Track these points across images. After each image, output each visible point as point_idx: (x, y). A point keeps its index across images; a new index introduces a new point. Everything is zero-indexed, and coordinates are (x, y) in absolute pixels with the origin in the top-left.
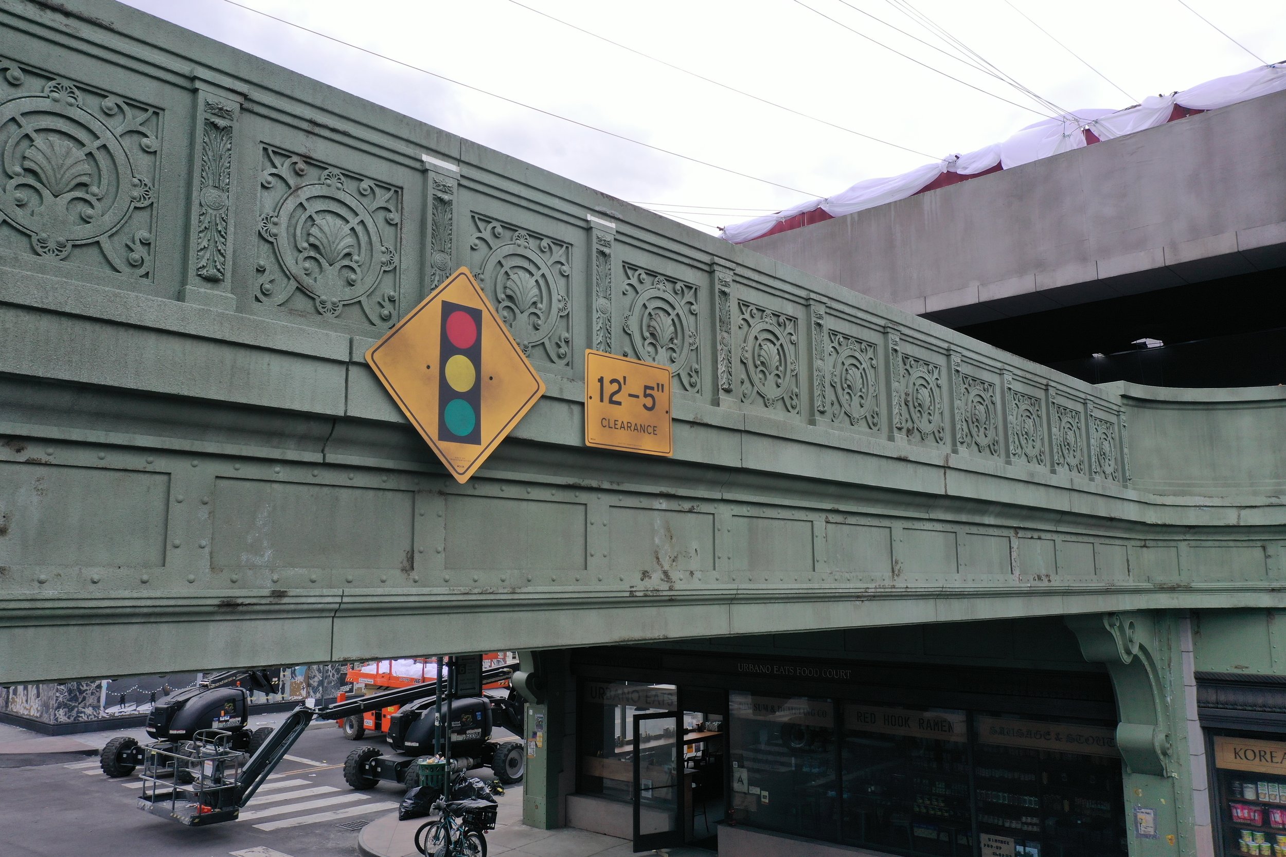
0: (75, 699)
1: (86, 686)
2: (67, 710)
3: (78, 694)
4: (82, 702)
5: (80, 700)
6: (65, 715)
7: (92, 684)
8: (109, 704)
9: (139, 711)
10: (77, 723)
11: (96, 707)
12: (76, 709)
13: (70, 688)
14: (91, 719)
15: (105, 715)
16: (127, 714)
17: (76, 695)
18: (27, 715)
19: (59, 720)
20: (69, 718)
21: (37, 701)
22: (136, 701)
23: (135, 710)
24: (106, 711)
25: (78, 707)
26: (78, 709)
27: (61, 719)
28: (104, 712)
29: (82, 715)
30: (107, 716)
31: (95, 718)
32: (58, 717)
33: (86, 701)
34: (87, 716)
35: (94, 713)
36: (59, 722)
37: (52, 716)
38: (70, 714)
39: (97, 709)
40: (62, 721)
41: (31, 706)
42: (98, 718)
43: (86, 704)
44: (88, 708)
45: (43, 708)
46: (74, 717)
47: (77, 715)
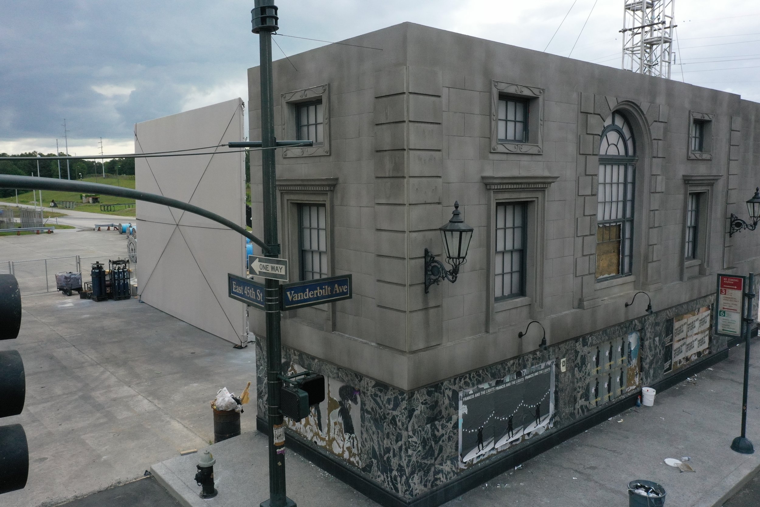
0: (429, 453)
1: (442, 429)
2: (422, 473)
3: (433, 443)
4: (439, 455)
5: (436, 452)
6: (421, 482)
7: (448, 424)
8: (467, 449)
9: (497, 449)
10: (436, 491)
11: (453, 458)
12: (433, 469)
13: (424, 438)
14: (451, 478)
15: (462, 466)
16: (485, 456)
17: (431, 445)
18: (325, 448)
19: (415, 493)
20: (425, 486)
22: (494, 436)
23: (493, 449)
24: (464, 461)
25: (434, 465)
26: (435, 468)
27: (416, 490)
28: (462, 462)
29: (440, 476)
30: (465, 466)
31: (454, 475)
32: (412, 489)
33: (443, 452)
34: (444, 476)
35: (452, 469)
36: (416, 495)
37: (399, 484)
38: (426, 479)
39: (455, 462)
40: (418, 493)
41: (334, 439)
42: (456, 475)
43: (443, 457)
44: (446, 463)
45: (371, 459)
46: (431, 481)
47: (434, 477)
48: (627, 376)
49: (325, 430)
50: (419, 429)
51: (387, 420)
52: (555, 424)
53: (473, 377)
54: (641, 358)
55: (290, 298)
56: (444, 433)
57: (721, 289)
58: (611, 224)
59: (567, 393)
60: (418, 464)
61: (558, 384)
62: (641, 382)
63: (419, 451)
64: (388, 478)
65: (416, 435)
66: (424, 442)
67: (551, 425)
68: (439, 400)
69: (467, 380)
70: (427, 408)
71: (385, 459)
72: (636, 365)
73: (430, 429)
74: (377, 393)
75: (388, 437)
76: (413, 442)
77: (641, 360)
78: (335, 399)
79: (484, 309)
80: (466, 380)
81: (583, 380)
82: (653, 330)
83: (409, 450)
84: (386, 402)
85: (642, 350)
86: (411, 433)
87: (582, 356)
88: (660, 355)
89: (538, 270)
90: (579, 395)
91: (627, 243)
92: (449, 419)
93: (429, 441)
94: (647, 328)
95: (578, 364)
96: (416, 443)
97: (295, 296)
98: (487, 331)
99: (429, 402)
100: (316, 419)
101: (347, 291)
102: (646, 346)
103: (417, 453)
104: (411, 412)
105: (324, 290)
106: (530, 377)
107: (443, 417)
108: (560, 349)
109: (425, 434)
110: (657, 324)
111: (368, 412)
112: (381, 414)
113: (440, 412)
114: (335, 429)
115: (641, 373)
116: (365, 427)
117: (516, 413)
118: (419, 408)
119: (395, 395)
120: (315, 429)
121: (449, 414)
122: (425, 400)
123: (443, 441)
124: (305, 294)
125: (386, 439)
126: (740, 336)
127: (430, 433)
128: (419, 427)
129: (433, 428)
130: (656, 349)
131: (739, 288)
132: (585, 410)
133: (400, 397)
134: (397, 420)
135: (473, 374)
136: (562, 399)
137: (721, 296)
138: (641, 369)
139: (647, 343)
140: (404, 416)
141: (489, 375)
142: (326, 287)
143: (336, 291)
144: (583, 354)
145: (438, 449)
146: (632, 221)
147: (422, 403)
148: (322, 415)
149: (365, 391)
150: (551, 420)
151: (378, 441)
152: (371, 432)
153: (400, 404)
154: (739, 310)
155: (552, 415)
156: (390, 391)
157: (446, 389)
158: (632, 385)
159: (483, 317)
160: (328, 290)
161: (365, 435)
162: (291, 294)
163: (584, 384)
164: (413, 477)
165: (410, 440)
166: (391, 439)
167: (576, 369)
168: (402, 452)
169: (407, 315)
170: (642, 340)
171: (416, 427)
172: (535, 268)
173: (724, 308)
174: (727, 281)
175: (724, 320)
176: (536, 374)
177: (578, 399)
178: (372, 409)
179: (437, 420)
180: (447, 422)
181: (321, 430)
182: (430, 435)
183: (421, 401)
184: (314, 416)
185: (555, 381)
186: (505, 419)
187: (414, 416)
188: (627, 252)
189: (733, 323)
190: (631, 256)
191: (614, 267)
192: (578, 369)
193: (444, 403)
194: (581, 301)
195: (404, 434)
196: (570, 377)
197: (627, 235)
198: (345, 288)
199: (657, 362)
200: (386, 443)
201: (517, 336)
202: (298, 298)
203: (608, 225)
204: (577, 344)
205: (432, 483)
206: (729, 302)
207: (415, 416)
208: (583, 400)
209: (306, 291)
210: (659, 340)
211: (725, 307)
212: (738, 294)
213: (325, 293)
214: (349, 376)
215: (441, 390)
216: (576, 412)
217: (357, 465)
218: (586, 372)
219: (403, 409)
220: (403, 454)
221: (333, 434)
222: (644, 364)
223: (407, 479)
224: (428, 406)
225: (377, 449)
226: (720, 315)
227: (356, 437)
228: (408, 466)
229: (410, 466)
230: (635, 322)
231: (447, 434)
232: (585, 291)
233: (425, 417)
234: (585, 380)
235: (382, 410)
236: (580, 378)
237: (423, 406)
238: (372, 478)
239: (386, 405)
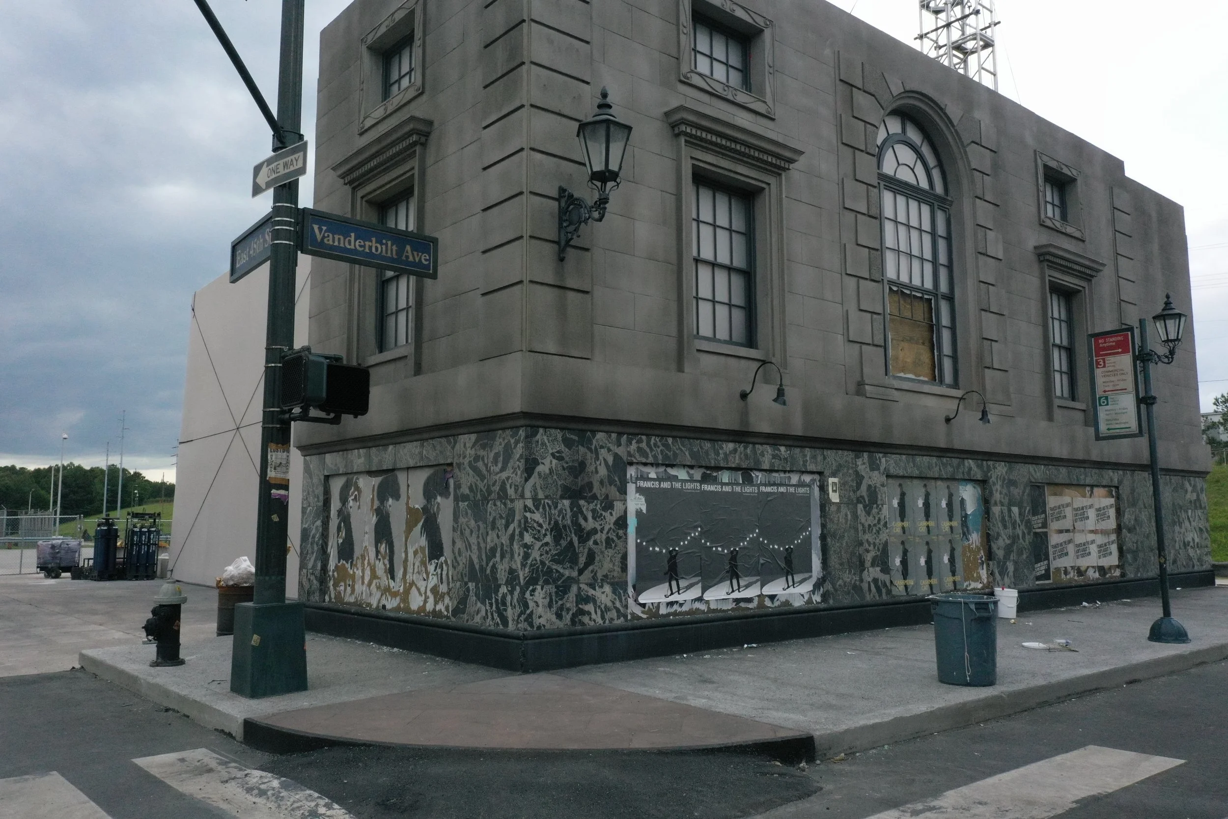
0: (568, 555)
1: (594, 518)
2: (551, 588)
3: (575, 540)
4: (587, 565)
5: (582, 560)
6: (550, 606)
7: (606, 514)
8: (644, 582)
9: (707, 602)
10: (582, 633)
11: (617, 583)
12: (574, 589)
13: (556, 523)
14: (612, 619)
15: (638, 611)
16: (685, 608)
17: (571, 543)
18: (398, 609)
19: (537, 622)
20: (559, 616)
21: (431, 568)
22: (700, 575)
23: (700, 599)
24: (642, 599)
25: (577, 582)
26: (579, 588)
27: (540, 617)
28: (636, 600)
29: (589, 607)
30: (643, 612)
31: (618, 618)
32: (532, 612)
33: (596, 564)
34: (599, 612)
35: (614, 603)
36: (539, 628)
37: (509, 609)
38: (560, 603)
39: (621, 592)
40: (544, 626)
41: (412, 584)
42: (622, 618)
43: (595, 574)
44: (602, 587)
45: (466, 584)
46: (571, 613)
47: (577, 605)
48: (963, 560)
49: (399, 574)
50: (546, 501)
51: (493, 494)
52: (825, 597)
53: (655, 445)
54: (988, 535)
55: (319, 237)
56: (599, 528)
57: (1096, 360)
58: (913, 293)
59: (844, 544)
60: (543, 567)
61: (825, 521)
62: (991, 579)
63: (547, 544)
64: (491, 608)
65: (541, 510)
66: (557, 531)
67: (817, 598)
68: (588, 462)
69: (644, 445)
70: (564, 469)
71: (488, 572)
72: (978, 544)
73: (569, 510)
74: (478, 453)
75: (493, 528)
76: (535, 521)
77: (988, 539)
78: (417, 506)
79: (674, 331)
80: (641, 445)
81: (874, 531)
82: (1004, 491)
83: (525, 533)
84: (492, 462)
85: (989, 520)
86: (529, 503)
87: (870, 486)
88: (1025, 541)
89: (776, 302)
90: (869, 557)
91: (946, 335)
92: (609, 506)
93: (565, 530)
94: (994, 484)
95: (862, 497)
96: (540, 526)
97: (328, 236)
98: (680, 369)
99: (567, 459)
100: (387, 562)
101: (430, 263)
102: (994, 514)
103: (542, 546)
104: (530, 466)
105: (384, 247)
106: (769, 489)
107: (594, 497)
108: (825, 458)
109: (559, 516)
110: (1012, 483)
111: (465, 498)
112: (484, 490)
113: (590, 485)
114: (414, 565)
115: (991, 563)
116: (459, 529)
117: (744, 548)
118: (547, 461)
119: (506, 441)
120: (385, 581)
121: (607, 496)
122: (558, 452)
123: (596, 543)
124: (347, 239)
125: (490, 532)
127: (568, 516)
128: (547, 497)
129: (577, 512)
130: (1014, 528)
131: (1125, 351)
132: (884, 591)
133: (512, 441)
134: (508, 486)
135: (655, 440)
136: (835, 551)
137: (1098, 372)
138: (990, 556)
139: (996, 510)
140: (519, 473)
141: (687, 453)
142: (389, 243)
143: (407, 257)
144: (870, 483)
145: (585, 555)
146: (950, 298)
147: (553, 455)
148: (396, 549)
149: (461, 460)
150: (817, 586)
151: (479, 543)
152: (467, 532)
153: (512, 451)
154: (1131, 388)
155: (818, 579)
156: (497, 439)
157: (602, 447)
158: (975, 580)
159: (672, 344)
160: (392, 250)
161: (459, 544)
162: (320, 230)
163: (877, 541)
164: (534, 590)
165: (528, 515)
166: (498, 528)
167: (860, 506)
168: (515, 543)
169: (524, 288)
170: (986, 502)
171: (541, 495)
172: (769, 300)
173: (1105, 391)
174: (1105, 343)
175: (1107, 413)
176: (782, 489)
177: (868, 564)
178: (471, 488)
179: (584, 498)
180: (605, 509)
181: (393, 578)
182: (569, 522)
183: (551, 451)
184: (384, 558)
185: (821, 517)
186: (723, 550)
187: (536, 474)
188: (947, 349)
189: (1124, 413)
190: (954, 358)
191: (927, 369)
192: (865, 507)
193: (597, 472)
194: (861, 384)
195: (518, 505)
196: (849, 517)
197: (945, 320)
199: (1020, 553)
200: (491, 539)
201: (738, 395)
202: (334, 242)
203: (908, 292)
204: (859, 461)
205: (574, 616)
206: (1112, 378)
207: (539, 474)
208: (878, 569)
209: (350, 236)
210: (1020, 514)
211: (1107, 389)
212: (1124, 361)
213: (387, 253)
214: (438, 447)
215: (592, 444)
216: (865, 586)
217: (446, 613)
218: (879, 520)
219: (518, 460)
220: (516, 546)
221: (411, 575)
222: (994, 547)
223: (523, 593)
224: (565, 465)
225: (476, 561)
226: (1100, 405)
227: (446, 561)
228: (523, 565)
229: (528, 565)
230: (969, 463)
231: (605, 532)
232: (866, 370)
233: (560, 483)
234: (878, 532)
235: (486, 481)
236: (869, 525)
237: (554, 461)
238: (467, 620)
239: (492, 468)
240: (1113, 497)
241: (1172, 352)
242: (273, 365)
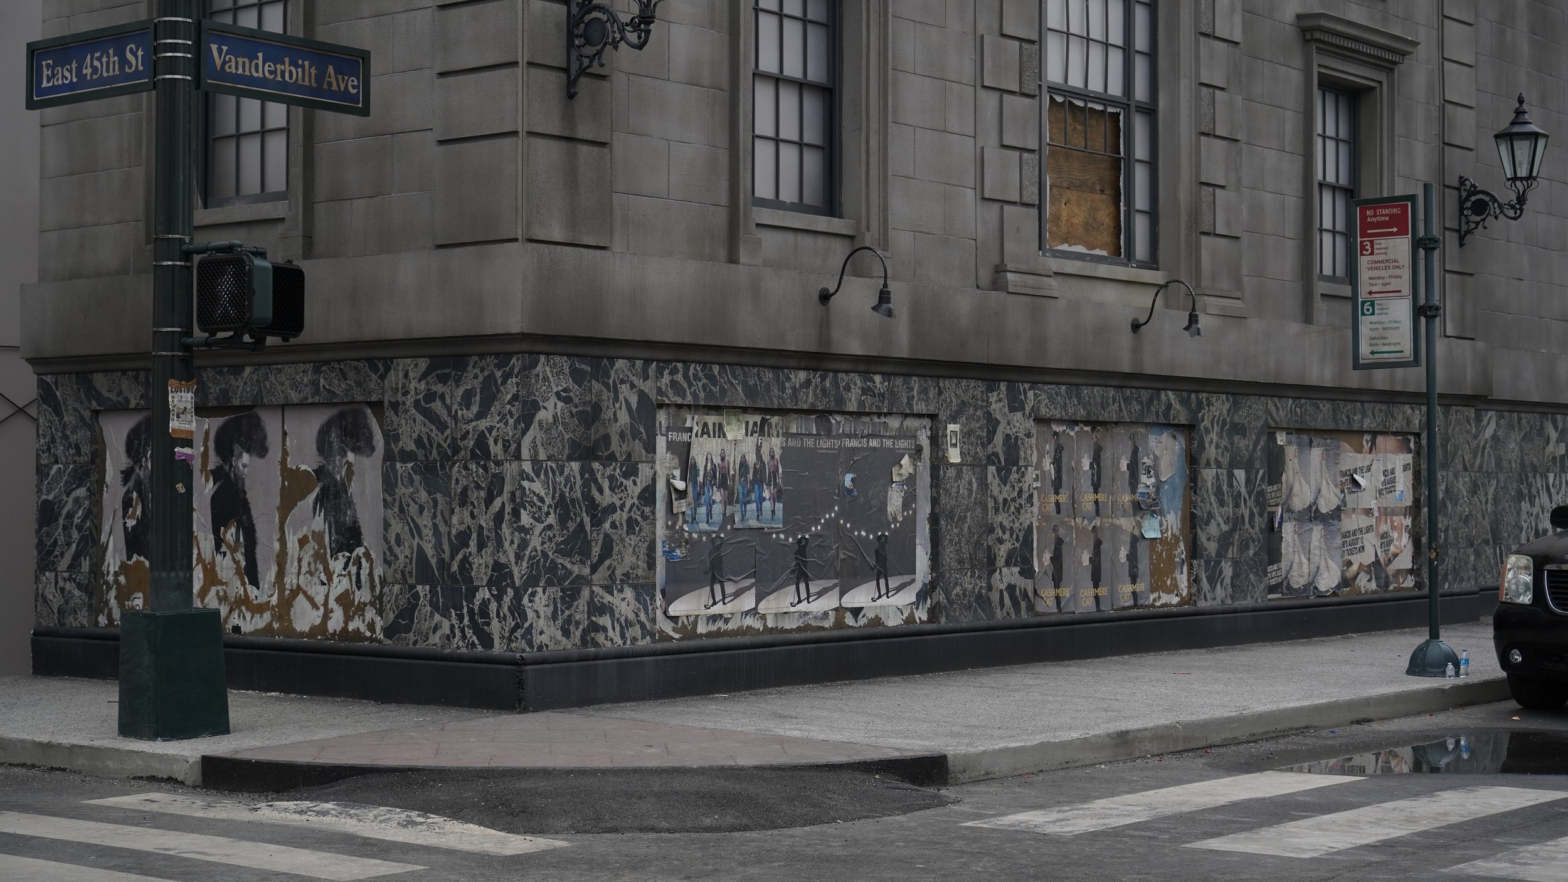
0: (576, 545)
1: (612, 489)
2: (555, 591)
3: (587, 520)
4: (602, 558)
5: (596, 550)
6: (554, 617)
7: (628, 483)
8: (676, 585)
9: (763, 617)
10: (596, 657)
11: (642, 586)
12: (586, 593)
13: (562, 495)
14: (634, 639)
15: (667, 627)
16: (731, 626)
17: (581, 525)
19: (538, 639)
20: (566, 633)
21: (337, 566)
22: (754, 575)
23: (754, 612)
24: (673, 610)
25: (590, 583)
26: (592, 592)
27: (541, 633)
28: (665, 613)
29: (605, 621)
30: (674, 630)
31: (643, 637)
32: (532, 624)
33: (615, 557)
34: (618, 628)
35: (637, 615)
36: (540, 648)
37: (495, 622)
38: (567, 613)
39: (648, 598)
40: (547, 646)
41: (298, 590)
42: (648, 638)
43: (613, 572)
44: (621, 591)
45: (412, 587)
46: (581, 627)
47: (589, 618)
48: (1151, 558)
49: (268, 575)
50: (549, 463)
51: (463, 452)
52: (933, 613)
53: (696, 376)
54: (1193, 516)
55: (218, 62)
56: (618, 503)
57: (1362, 242)
58: (1090, 105)
59: (966, 530)
60: (545, 561)
61: (938, 493)
62: (1193, 591)
63: (550, 527)
64: (461, 621)
65: (542, 477)
66: (564, 507)
67: (922, 615)
68: (604, 405)
69: (679, 377)
70: (572, 415)
71: (455, 567)
72: (1176, 532)
73: (578, 477)
74: (434, 388)
75: (463, 502)
76: (534, 493)
77: (1192, 522)
78: (303, 467)
79: (723, 198)
80: (675, 378)
81: (1012, 509)
82: (1224, 443)
83: (522, 511)
84: (460, 404)
85: (1195, 492)
86: (527, 467)
87: (1008, 437)
88: (1253, 527)
89: (874, 142)
90: (1002, 551)
91: (1140, 175)
92: (631, 471)
93: (574, 507)
94: (1207, 431)
95: (996, 455)
96: (542, 500)
97: (230, 60)
98: (733, 259)
99: (576, 401)
100: (240, 556)
101: (358, 92)
102: (1205, 481)
103: (544, 529)
104: (528, 411)
105: (300, 70)
106: (854, 443)
107: (612, 458)
108: (940, 393)
109: (565, 486)
110: (1238, 429)
111: (406, 456)
112: (445, 445)
113: (606, 439)
114: (300, 560)
115: (1195, 562)
116: (397, 504)
117: (817, 535)
118: (550, 404)
119: (486, 373)
120: (236, 588)
121: (629, 455)
122: (565, 390)
123: (613, 525)
124: (253, 64)
125: (457, 510)
126: (1412, 359)
127: (577, 487)
128: (550, 458)
129: (589, 479)
130: (1237, 505)
131: (1402, 232)
132: (1023, 604)
133: (498, 374)
134: (491, 441)
135: (695, 368)
136: (951, 541)
137: (1364, 261)
138: (1194, 551)
139: (1208, 475)
140: (511, 421)
141: (739, 389)
142: (307, 63)
143: (330, 84)
144: (1009, 432)
145: (600, 543)
146: (1150, 111)
147: (558, 394)
148: (260, 535)
149: (400, 397)
150: (922, 596)
151: (435, 526)
152: (413, 509)
153: (499, 391)
154: (1406, 289)
155: (924, 585)
156: (470, 368)
157: (622, 382)
158: (1169, 591)
159: (720, 217)
160: (310, 74)
161: (397, 527)
162: (220, 51)
163: (1017, 525)
164: (533, 594)
165: (525, 484)
166: (472, 503)
167: (992, 469)
168: (504, 525)
169: (520, 142)
170: (1193, 460)
171: (542, 456)
172: (863, 135)
173: (1370, 293)
174: (1375, 216)
175: (1373, 326)
176: (874, 443)
177: (1000, 562)
178: (419, 442)
179: (598, 459)
180: (626, 475)
181: (255, 582)
182: (579, 495)
183: (555, 389)
184: (234, 550)
185: (931, 487)
186: (787, 539)
187: (535, 424)
188: (1141, 200)
189: (1395, 329)
190: (1153, 214)
191: (1106, 237)
192: (999, 470)
193: (616, 420)
194: (1000, 270)
195: (510, 469)
196: (975, 486)
197: (1141, 151)
198: (352, 84)
199: (1243, 547)
200: (460, 519)
201: (816, 297)
202: (237, 69)
203: (1080, 104)
204: (993, 397)
205: (585, 632)
206: (1382, 273)
207: (540, 423)
208: (1016, 570)
209: (257, 58)
210: (1248, 481)
211: (1374, 289)
212: (1400, 247)
213: (303, 80)
214: (351, 374)
215: (609, 378)
216: (995, 597)
217: (368, 634)
218: (1020, 492)
219: (509, 403)
220: (506, 530)
221: (294, 577)
222: (1202, 537)
223: (518, 597)
224: (574, 410)
225: (429, 550)
226: (1363, 314)
227: (367, 555)
228: (519, 557)
229: (526, 558)
230: (1167, 396)
231: (626, 509)
232: (1008, 246)
233: (567, 437)
234: (1018, 510)
235: (448, 432)
236: (1005, 500)
237: (560, 404)
238: (415, 643)
239: (460, 413)
240: (1409, 451)
241: (1521, 199)
242: (170, 263)
